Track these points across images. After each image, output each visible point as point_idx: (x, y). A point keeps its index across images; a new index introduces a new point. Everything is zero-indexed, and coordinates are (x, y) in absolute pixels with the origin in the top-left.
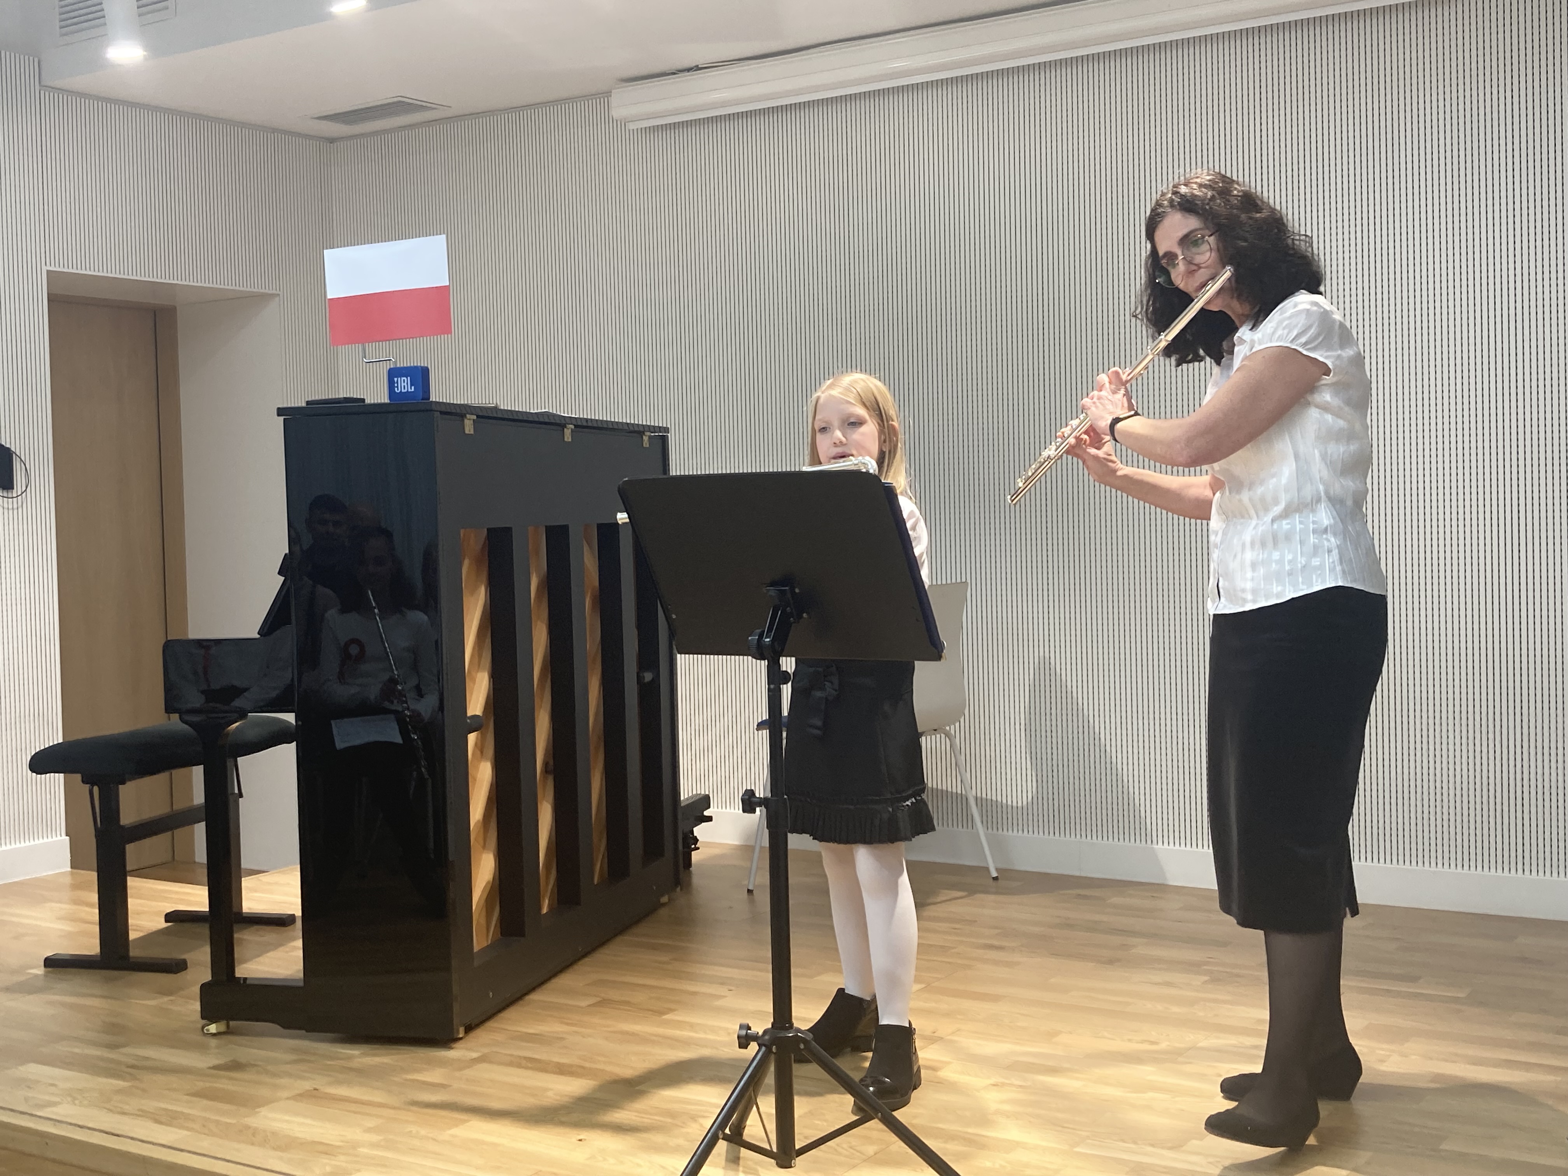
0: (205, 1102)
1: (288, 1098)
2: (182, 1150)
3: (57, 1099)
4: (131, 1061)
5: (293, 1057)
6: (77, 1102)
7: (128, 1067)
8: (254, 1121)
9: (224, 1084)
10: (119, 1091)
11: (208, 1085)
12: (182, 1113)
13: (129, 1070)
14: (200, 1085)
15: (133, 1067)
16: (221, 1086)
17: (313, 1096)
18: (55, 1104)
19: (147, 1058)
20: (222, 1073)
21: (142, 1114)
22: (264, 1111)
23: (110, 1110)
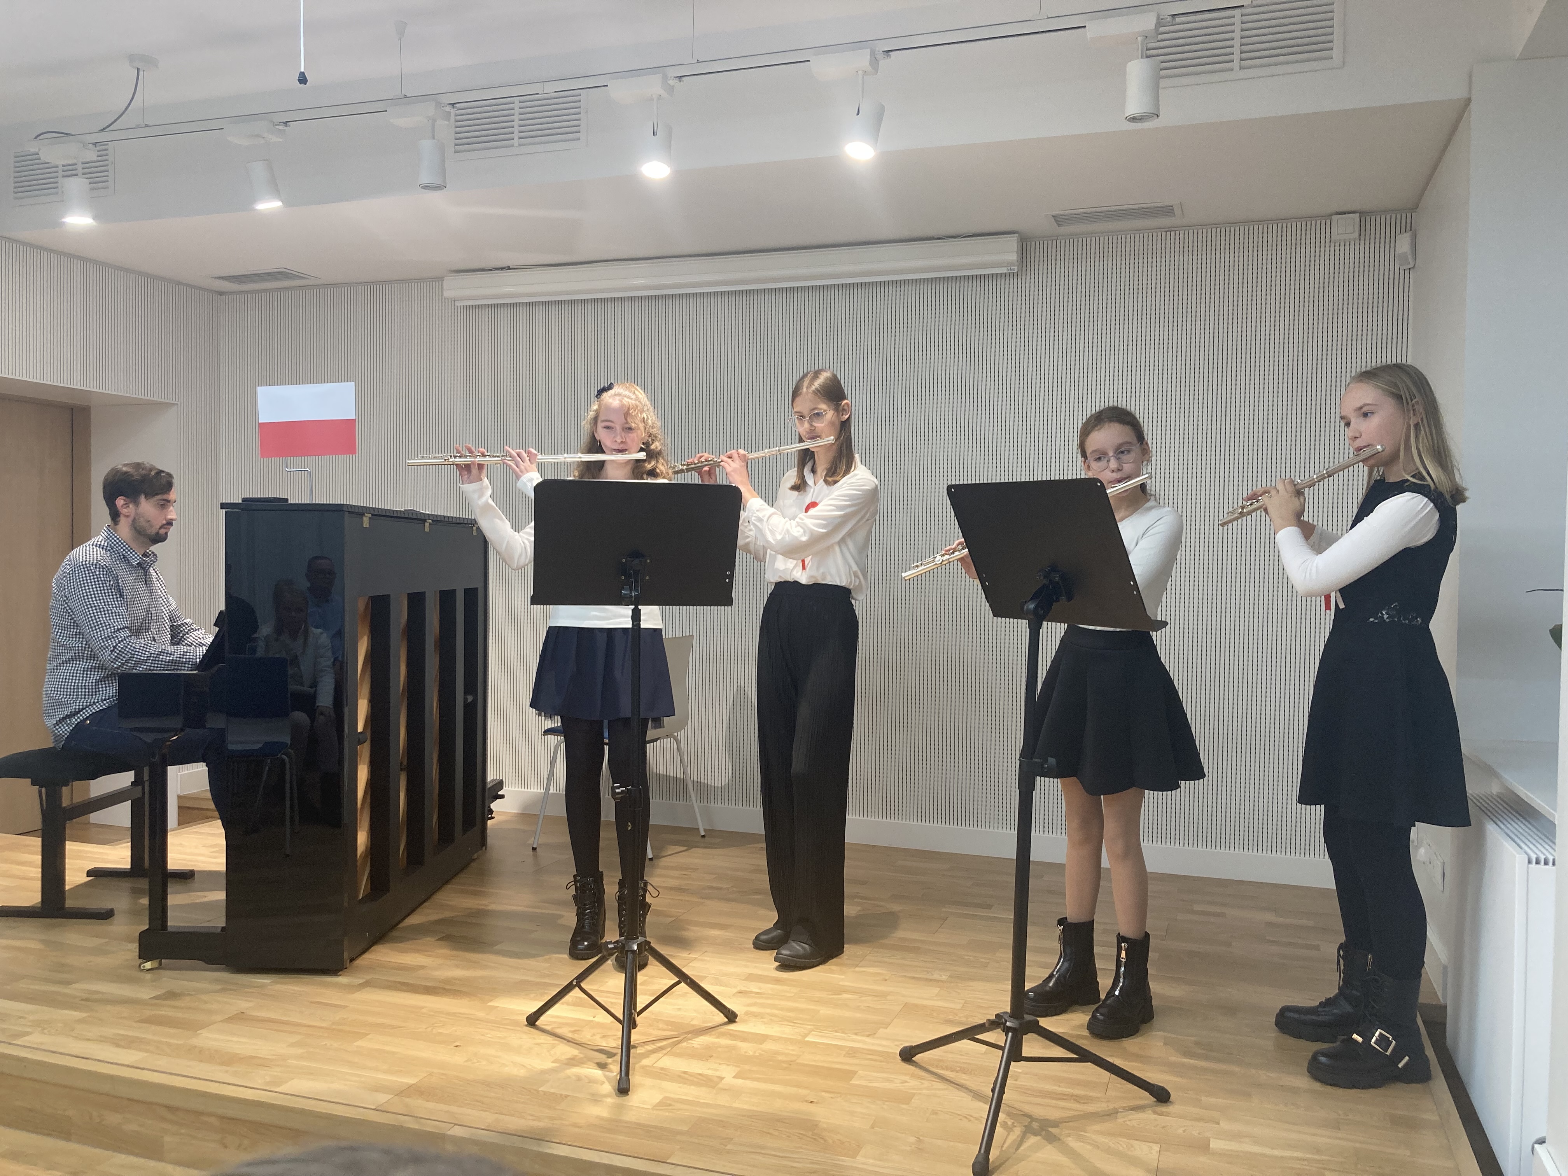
0: (153, 1027)
1: (221, 1021)
2: (143, 1069)
3: (31, 1030)
4: (85, 996)
5: (219, 987)
6: (46, 1031)
7: (82, 1000)
8: (195, 1041)
9: (165, 1012)
10: (80, 1021)
11: (154, 1012)
12: (137, 1038)
13: (83, 1002)
14: (148, 1012)
15: (87, 1000)
16: (163, 1013)
17: (240, 1017)
18: (28, 1034)
19: (97, 992)
20: (163, 1002)
21: (103, 1040)
22: (204, 1033)
23: (76, 1037)
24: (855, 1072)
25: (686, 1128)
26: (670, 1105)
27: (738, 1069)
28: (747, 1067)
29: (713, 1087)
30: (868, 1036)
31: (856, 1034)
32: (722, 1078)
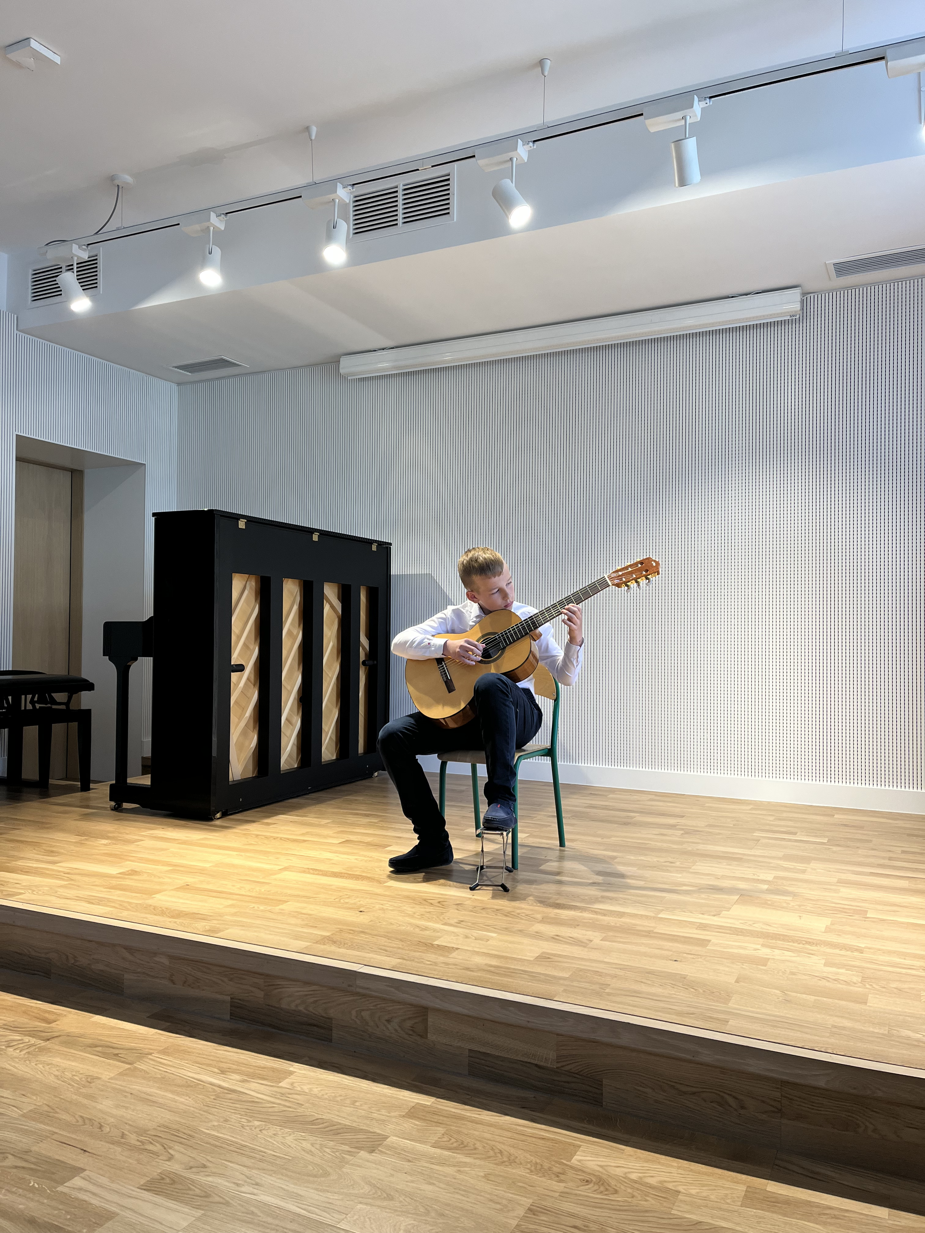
0: (118, 892)
1: (171, 890)
3: (23, 891)
4: (66, 871)
6: (36, 892)
10: (63, 886)
11: (118, 883)
13: (64, 875)
14: (114, 882)
18: (21, 894)
21: (78, 899)
24: (709, 941)
25: (566, 975)
26: (549, 958)
27: (604, 935)
28: (611, 934)
29: (585, 947)
30: (714, 916)
31: (703, 914)
32: (591, 941)
